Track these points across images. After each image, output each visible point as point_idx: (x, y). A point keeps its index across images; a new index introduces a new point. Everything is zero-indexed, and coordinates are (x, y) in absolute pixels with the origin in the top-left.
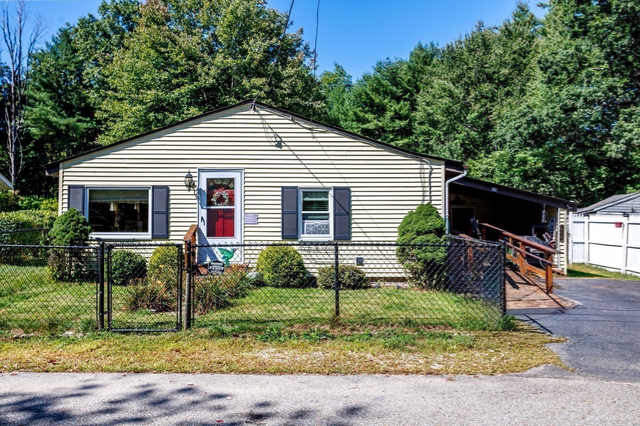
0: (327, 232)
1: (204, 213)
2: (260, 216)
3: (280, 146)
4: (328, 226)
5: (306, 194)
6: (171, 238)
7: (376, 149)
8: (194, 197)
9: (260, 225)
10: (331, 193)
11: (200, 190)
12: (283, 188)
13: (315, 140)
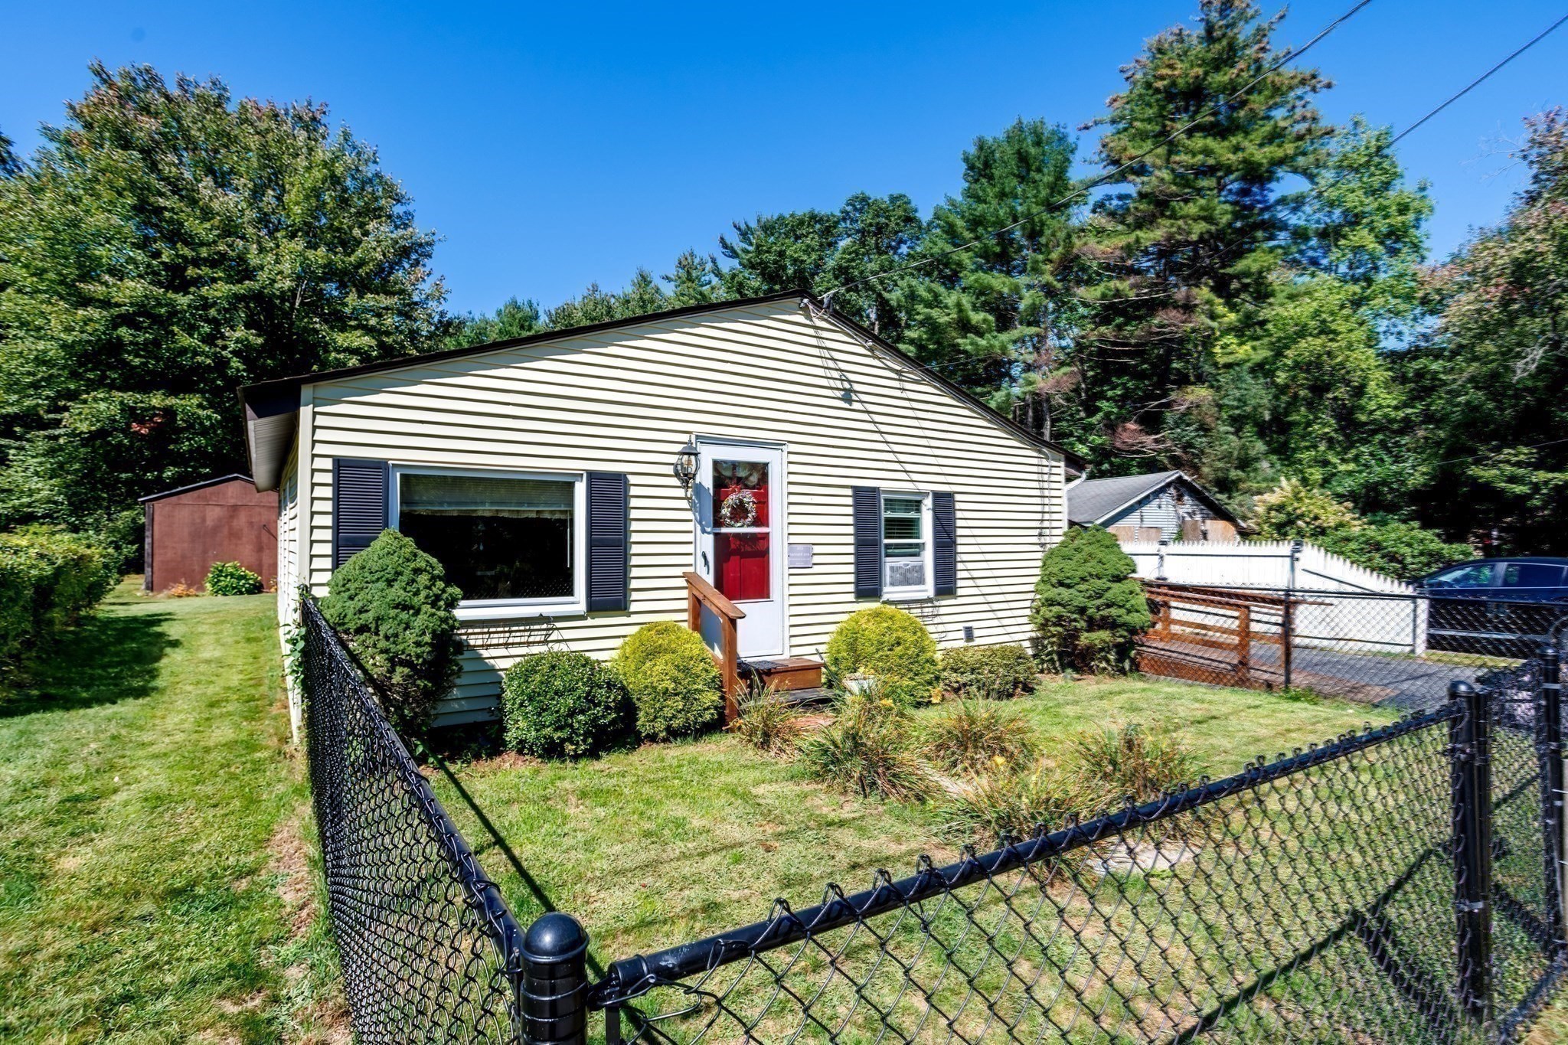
0: (921, 581)
1: (707, 544)
2: (817, 549)
3: (849, 401)
4: (920, 569)
5: (891, 504)
6: (634, 607)
7: (985, 424)
8: (685, 504)
9: (817, 569)
10: (928, 503)
11: (699, 489)
12: (855, 488)
13: (904, 395)
